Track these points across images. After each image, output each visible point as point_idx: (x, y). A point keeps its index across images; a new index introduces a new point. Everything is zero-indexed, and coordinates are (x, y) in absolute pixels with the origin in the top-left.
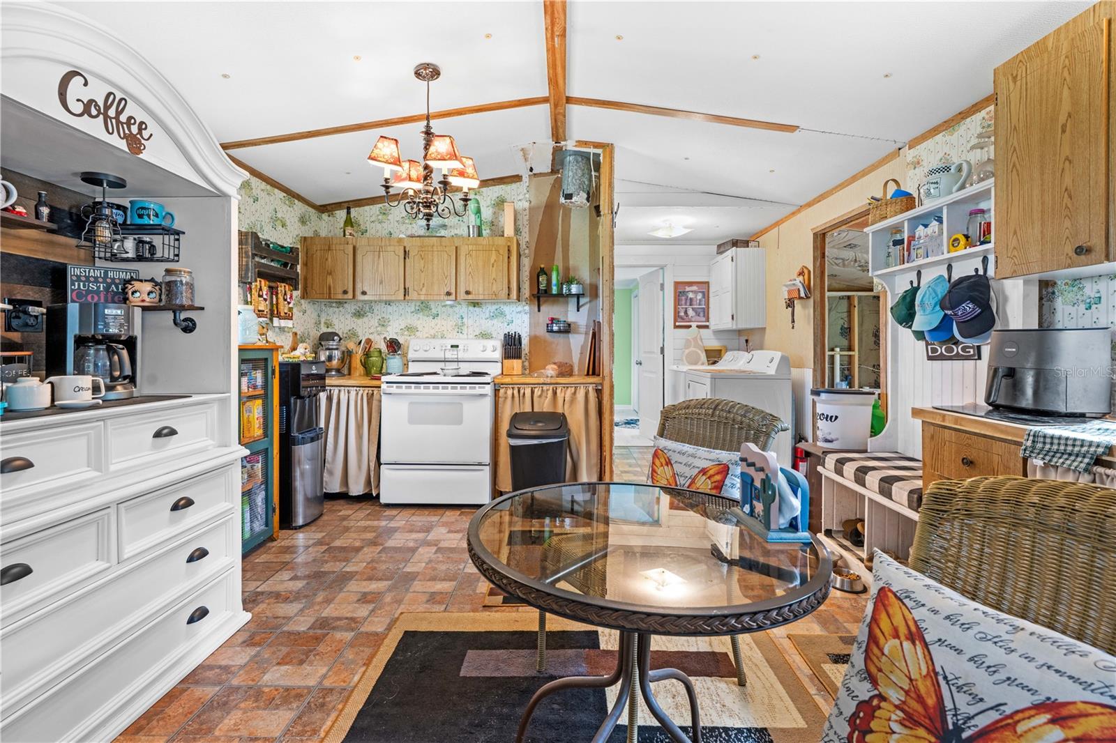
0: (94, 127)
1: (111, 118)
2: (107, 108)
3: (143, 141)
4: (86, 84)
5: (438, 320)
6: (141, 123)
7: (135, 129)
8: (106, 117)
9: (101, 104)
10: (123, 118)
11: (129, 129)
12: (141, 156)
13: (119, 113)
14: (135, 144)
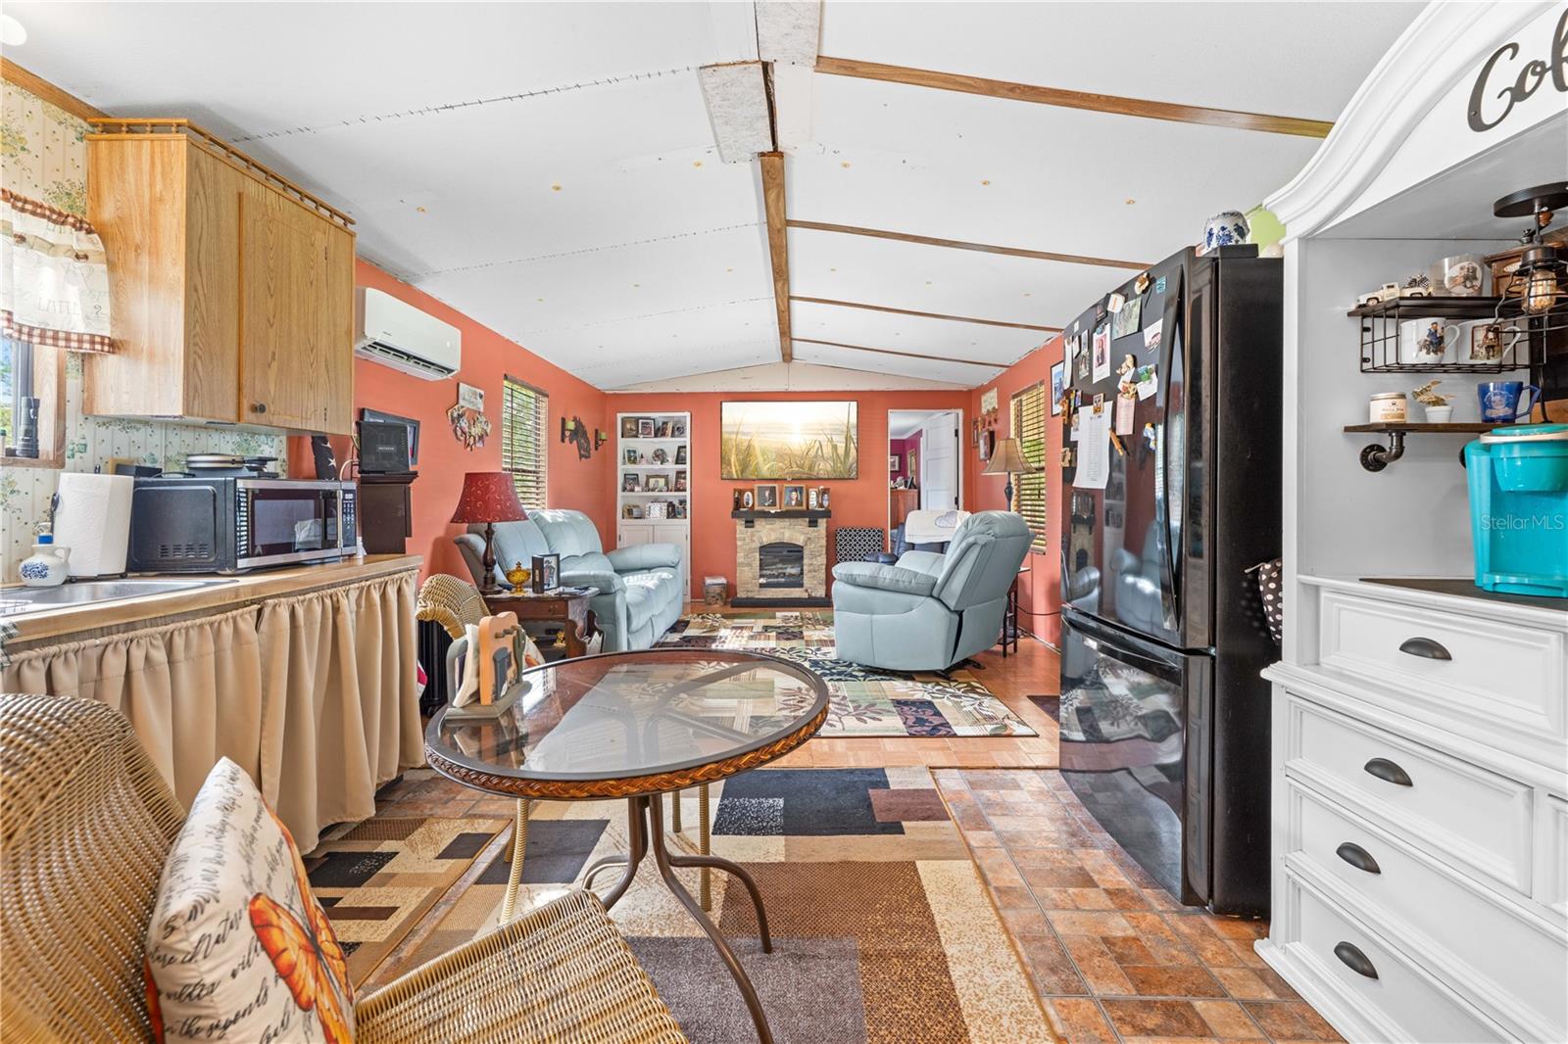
4: (1513, 56)
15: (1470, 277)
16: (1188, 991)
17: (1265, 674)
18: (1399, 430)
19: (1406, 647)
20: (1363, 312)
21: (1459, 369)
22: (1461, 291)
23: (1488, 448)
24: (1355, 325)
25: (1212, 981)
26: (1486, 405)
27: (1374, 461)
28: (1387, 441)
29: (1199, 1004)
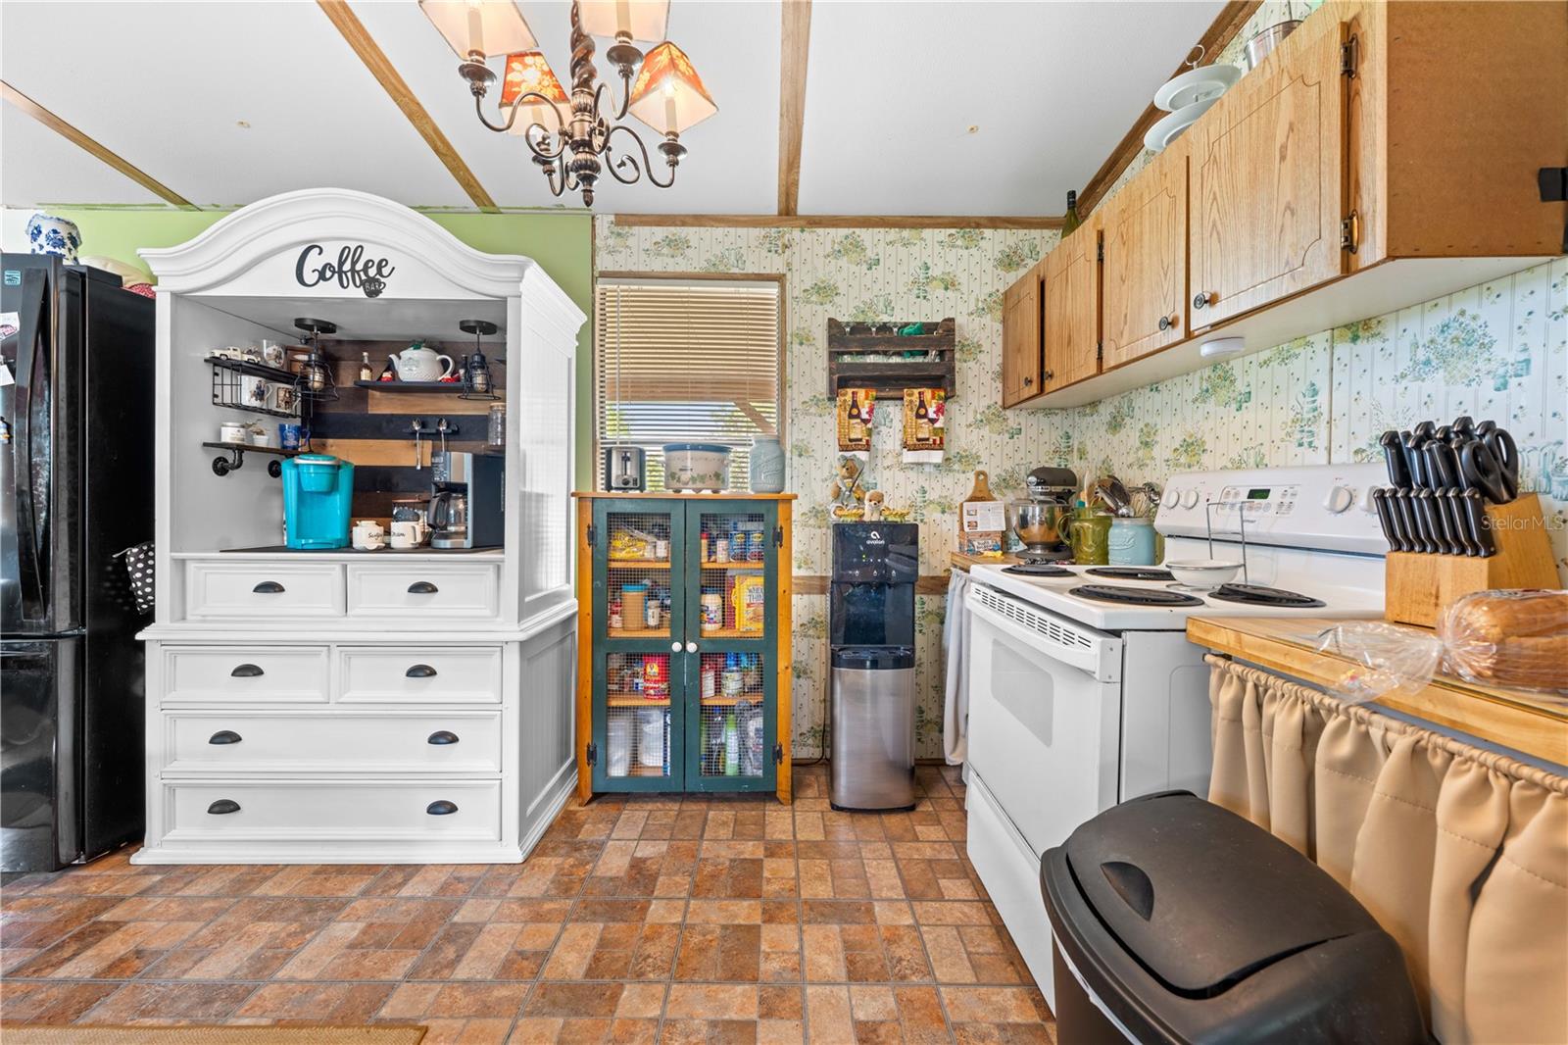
0: (331, 289)
1: (345, 273)
2: (341, 263)
3: (382, 280)
4: (320, 254)
5: (1249, 414)
6: (381, 261)
7: (372, 272)
8: (341, 272)
9: (336, 265)
10: (359, 266)
11: (366, 274)
12: (381, 296)
13: (354, 264)
14: (373, 287)
15: (278, 357)
16: (89, 917)
17: (139, 636)
18: (240, 449)
19: (257, 590)
20: (215, 362)
21: (269, 412)
22: (273, 364)
23: (297, 466)
24: (208, 370)
25: (105, 900)
26: (283, 438)
27: (221, 468)
28: (230, 457)
29: (104, 917)
